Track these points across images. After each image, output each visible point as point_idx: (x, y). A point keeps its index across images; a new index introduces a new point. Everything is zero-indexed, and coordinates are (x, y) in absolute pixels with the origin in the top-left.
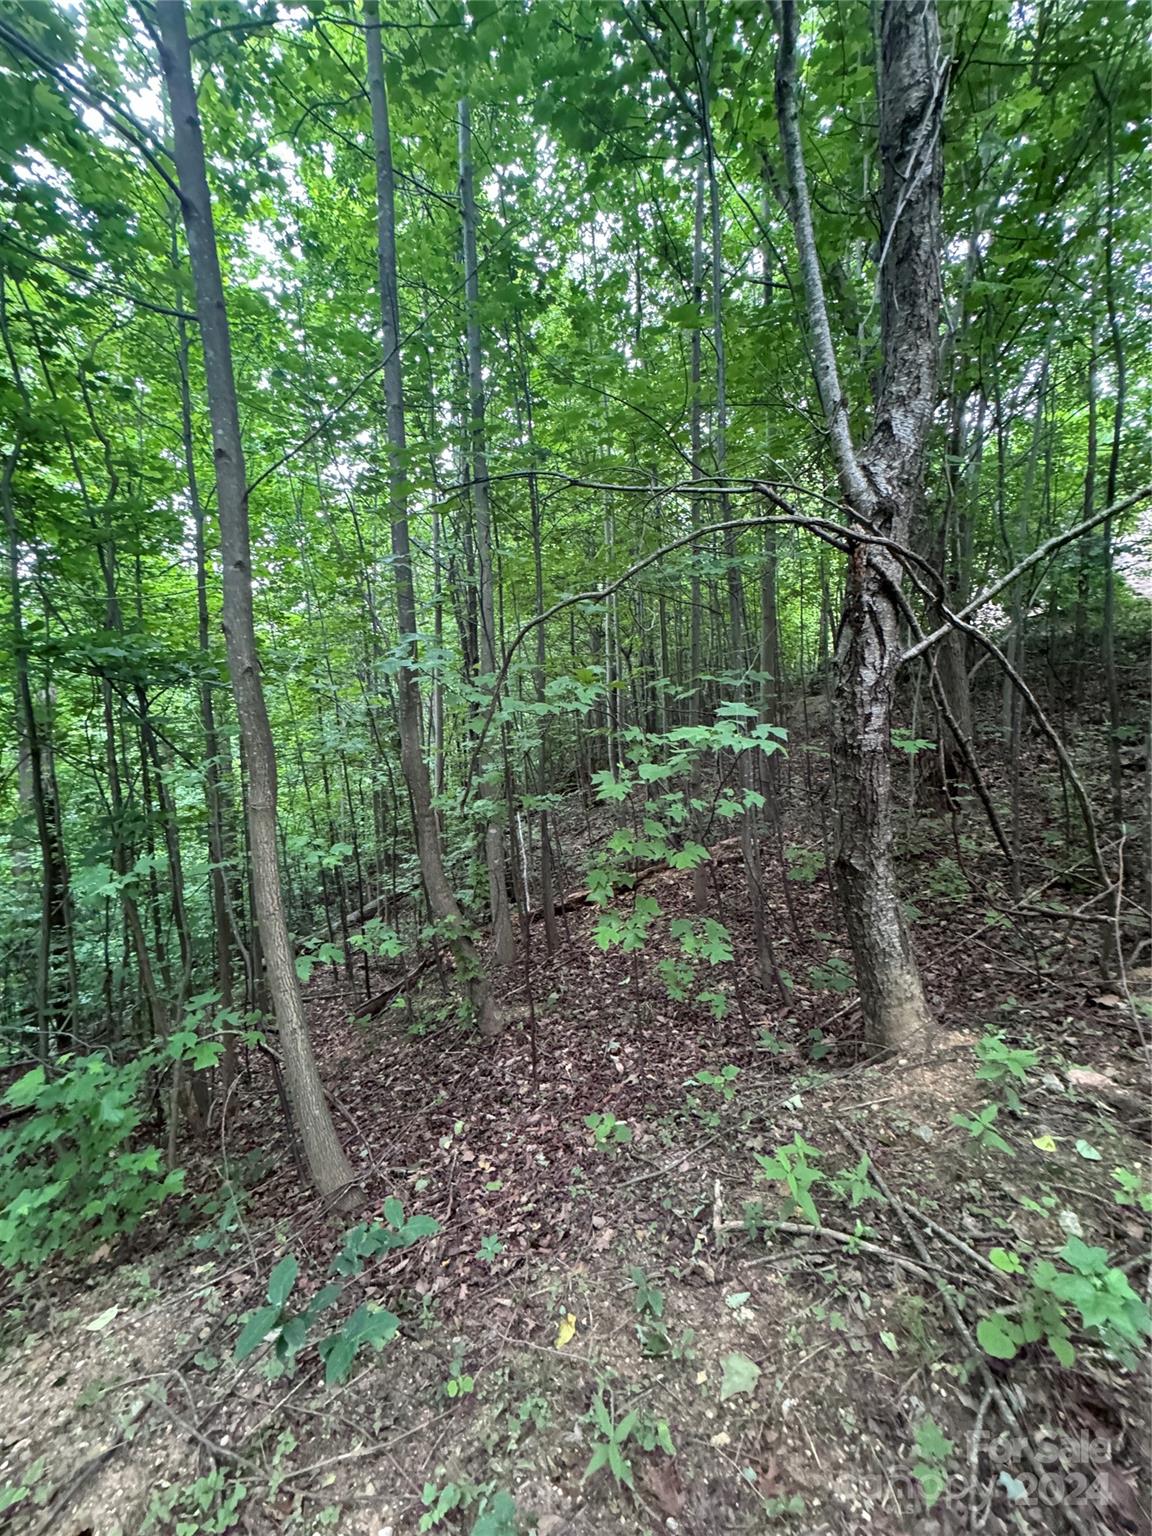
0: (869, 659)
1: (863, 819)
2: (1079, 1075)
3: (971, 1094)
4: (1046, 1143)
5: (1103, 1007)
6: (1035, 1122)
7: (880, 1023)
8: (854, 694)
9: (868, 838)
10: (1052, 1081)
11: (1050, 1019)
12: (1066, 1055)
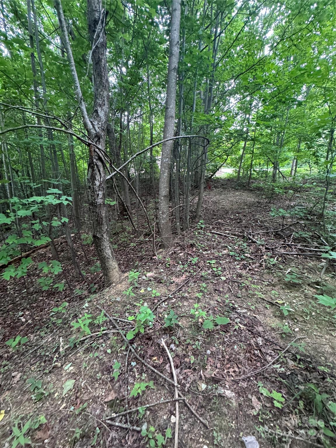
0: (97, 178)
1: (99, 223)
2: (149, 274)
3: (129, 286)
4: (142, 291)
5: (154, 259)
6: (141, 287)
7: (108, 277)
8: (94, 188)
9: (100, 228)
10: (144, 277)
11: (144, 265)
12: (147, 271)
